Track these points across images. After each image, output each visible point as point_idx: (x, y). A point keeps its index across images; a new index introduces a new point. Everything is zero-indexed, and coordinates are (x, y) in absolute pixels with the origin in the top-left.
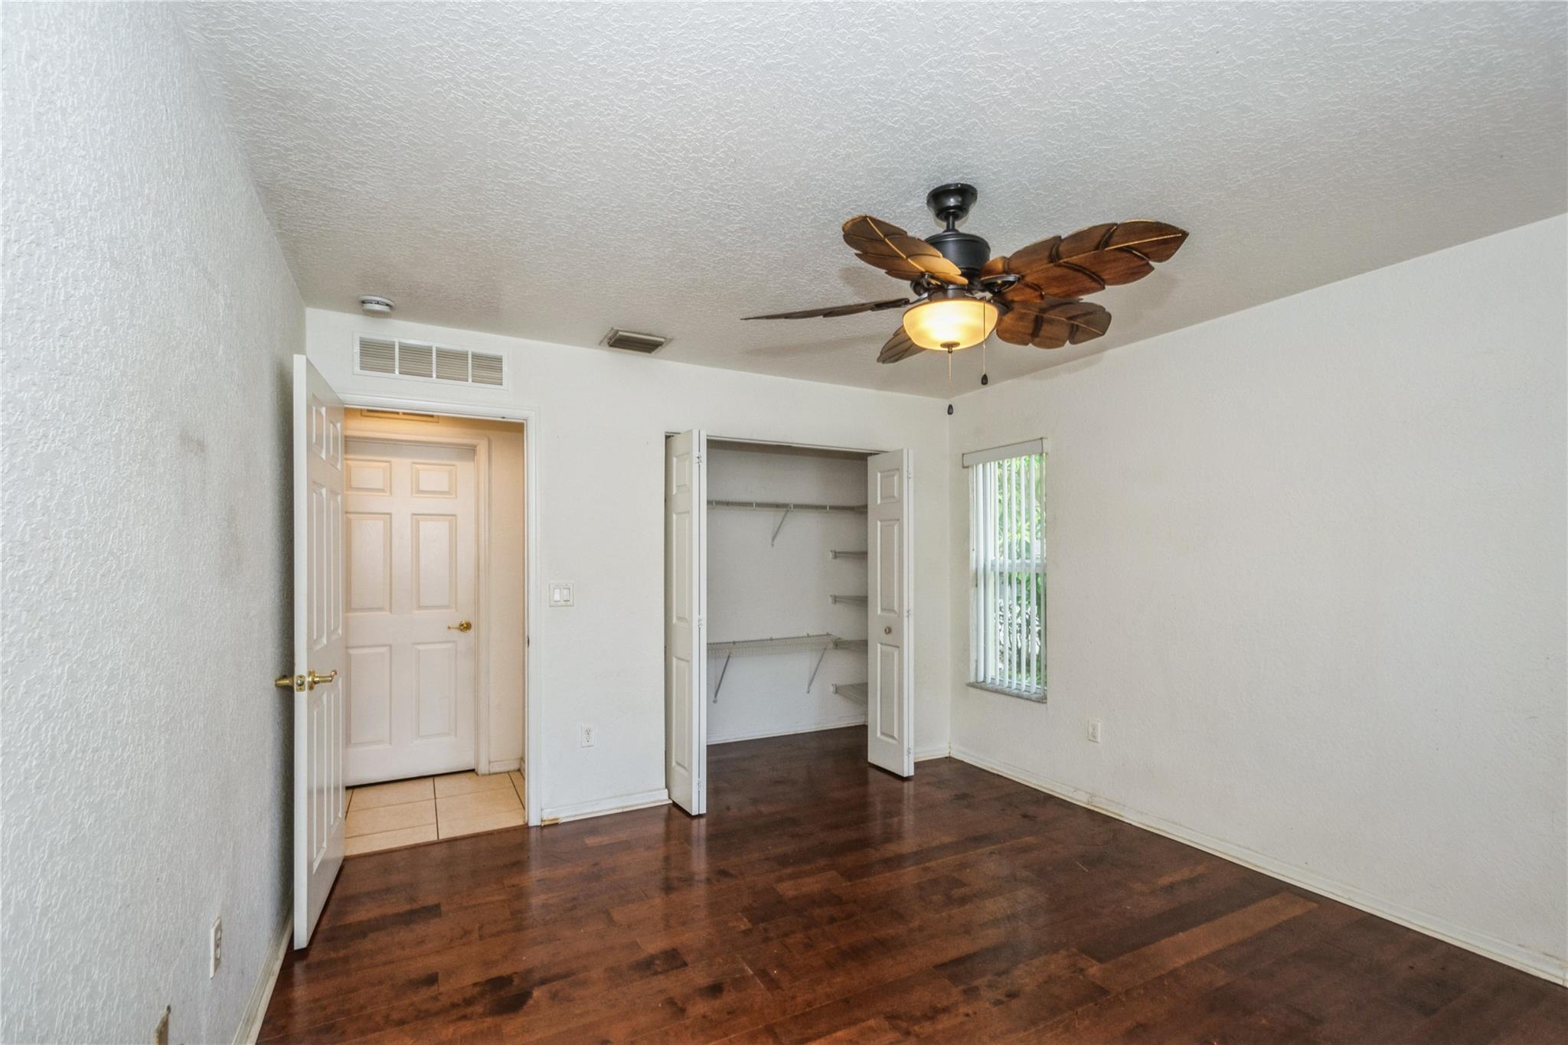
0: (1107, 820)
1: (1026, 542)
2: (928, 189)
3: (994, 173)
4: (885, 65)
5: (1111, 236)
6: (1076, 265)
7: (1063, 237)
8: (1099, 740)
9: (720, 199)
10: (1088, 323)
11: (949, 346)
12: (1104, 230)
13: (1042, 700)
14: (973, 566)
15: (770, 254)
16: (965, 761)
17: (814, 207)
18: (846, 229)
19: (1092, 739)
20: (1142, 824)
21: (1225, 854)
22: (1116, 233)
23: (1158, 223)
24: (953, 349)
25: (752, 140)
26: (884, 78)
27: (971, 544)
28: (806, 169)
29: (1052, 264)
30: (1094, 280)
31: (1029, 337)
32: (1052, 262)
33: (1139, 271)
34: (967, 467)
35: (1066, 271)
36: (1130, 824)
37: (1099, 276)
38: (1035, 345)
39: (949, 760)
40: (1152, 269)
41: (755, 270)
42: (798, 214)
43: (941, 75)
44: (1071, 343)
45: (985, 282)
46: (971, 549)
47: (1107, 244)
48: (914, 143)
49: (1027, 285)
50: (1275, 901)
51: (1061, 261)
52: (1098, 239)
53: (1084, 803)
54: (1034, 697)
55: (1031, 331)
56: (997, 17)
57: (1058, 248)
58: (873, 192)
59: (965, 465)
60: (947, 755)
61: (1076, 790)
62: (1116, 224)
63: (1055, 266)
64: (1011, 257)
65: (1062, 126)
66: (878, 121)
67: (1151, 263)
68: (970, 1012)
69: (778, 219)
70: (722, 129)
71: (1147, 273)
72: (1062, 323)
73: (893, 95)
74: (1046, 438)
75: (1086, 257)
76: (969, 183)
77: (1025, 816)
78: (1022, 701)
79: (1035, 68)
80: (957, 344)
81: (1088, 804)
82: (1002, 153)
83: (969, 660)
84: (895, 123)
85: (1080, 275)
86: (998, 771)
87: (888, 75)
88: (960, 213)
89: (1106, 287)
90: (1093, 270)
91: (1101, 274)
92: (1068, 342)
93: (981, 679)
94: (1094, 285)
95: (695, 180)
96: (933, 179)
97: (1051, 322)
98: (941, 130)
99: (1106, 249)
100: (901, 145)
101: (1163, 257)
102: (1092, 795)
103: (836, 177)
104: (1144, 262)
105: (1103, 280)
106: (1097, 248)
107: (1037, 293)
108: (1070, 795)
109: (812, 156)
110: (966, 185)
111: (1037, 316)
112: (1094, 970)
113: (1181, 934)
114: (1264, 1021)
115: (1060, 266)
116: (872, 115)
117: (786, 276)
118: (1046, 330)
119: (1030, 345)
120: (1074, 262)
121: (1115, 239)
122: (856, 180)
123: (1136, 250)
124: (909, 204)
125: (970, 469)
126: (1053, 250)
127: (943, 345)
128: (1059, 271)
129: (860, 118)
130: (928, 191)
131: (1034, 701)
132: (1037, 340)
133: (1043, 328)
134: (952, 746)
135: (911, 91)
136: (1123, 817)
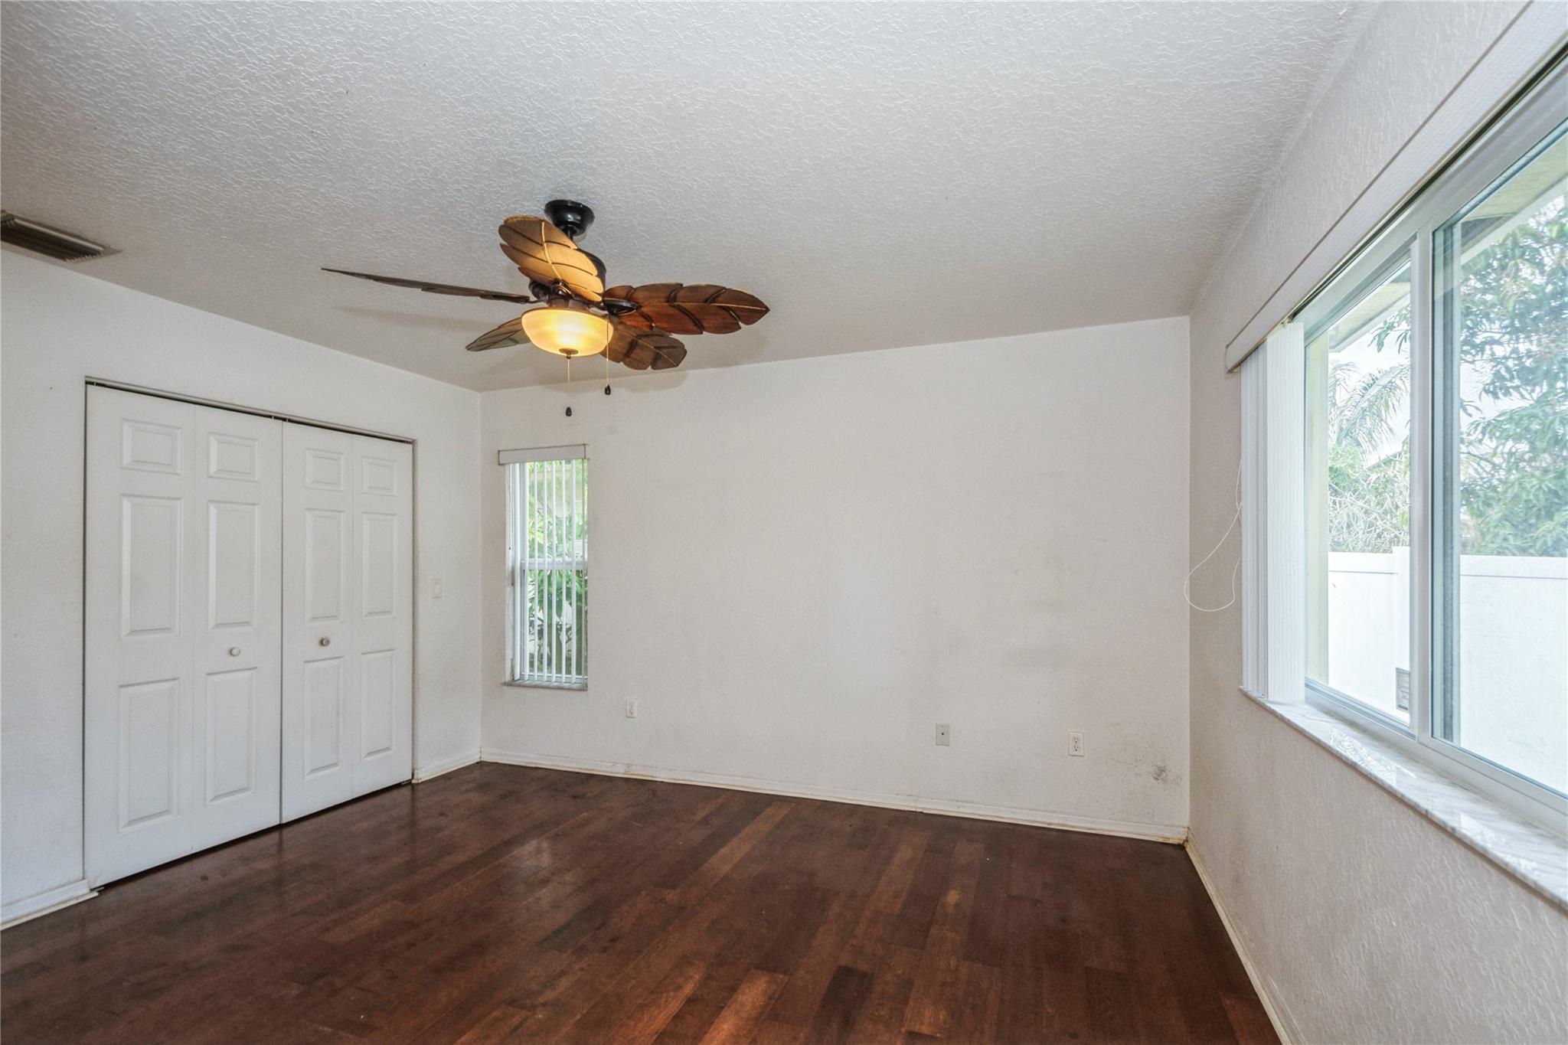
0: (643, 783)
1: (539, 544)
2: (550, 197)
3: (613, 206)
4: (557, 83)
5: (718, 296)
6: (685, 309)
7: (684, 286)
8: (635, 715)
9: (301, 120)
10: (669, 354)
11: (569, 352)
12: (715, 290)
13: (583, 688)
14: (509, 564)
15: (338, 197)
16: (499, 761)
17: (420, 170)
18: (508, 222)
19: (629, 715)
20: (672, 779)
21: (733, 786)
22: (722, 295)
23: (752, 297)
24: (572, 355)
25: (379, 82)
26: (552, 92)
27: (507, 542)
28: (431, 134)
29: (667, 304)
30: (696, 325)
31: (622, 357)
32: (668, 302)
33: (730, 327)
34: (503, 465)
35: (676, 311)
36: (662, 782)
37: (700, 323)
38: (625, 364)
39: (480, 764)
40: (740, 328)
41: (305, 207)
42: (397, 171)
43: (603, 114)
44: (652, 368)
45: (607, 303)
46: (507, 547)
47: (713, 301)
48: (555, 156)
49: (643, 315)
50: (769, 811)
51: (676, 303)
52: (707, 296)
53: (621, 773)
54: (575, 686)
55: (625, 351)
56: (666, 94)
57: (676, 294)
58: (494, 181)
59: (502, 462)
60: (479, 760)
61: (615, 764)
62: (725, 288)
63: (670, 306)
64: (637, 288)
65: (680, 192)
66: (529, 124)
67: (740, 323)
68: (584, 966)
69: (370, 168)
70: (346, 56)
71: (737, 330)
72: (650, 350)
73: (555, 110)
74: (588, 445)
75: (697, 306)
76: (589, 206)
77: (575, 797)
78: (563, 692)
79: (678, 143)
80: (575, 352)
81: (625, 774)
82: (627, 194)
83: (504, 659)
84: (546, 132)
85: (687, 317)
86: (537, 764)
87: (557, 92)
88: (578, 231)
89: (704, 332)
90: (698, 317)
91: (702, 321)
92: (650, 367)
93: (517, 676)
94: (695, 328)
95: (276, 89)
96: (559, 192)
97: (643, 348)
98: (584, 155)
99: (713, 304)
100: (542, 152)
101: (749, 322)
102: (629, 766)
103: (461, 153)
104: (735, 321)
105: (703, 327)
106: (706, 301)
107: (648, 323)
108: (609, 770)
109: (444, 124)
110: (587, 207)
111: (633, 340)
112: (671, 896)
113: (722, 850)
114: (786, 887)
115: (674, 307)
116: (525, 116)
117: (346, 226)
118: (637, 353)
119: (621, 363)
120: (685, 307)
121: (719, 299)
122: (481, 164)
123: (733, 311)
124: (526, 204)
125: (507, 466)
126: (672, 293)
127: (562, 350)
128: (672, 311)
129: (514, 114)
130: (550, 200)
131: (575, 690)
132: (628, 360)
133: (635, 352)
134: (483, 750)
135: (572, 113)
136: (656, 777)
